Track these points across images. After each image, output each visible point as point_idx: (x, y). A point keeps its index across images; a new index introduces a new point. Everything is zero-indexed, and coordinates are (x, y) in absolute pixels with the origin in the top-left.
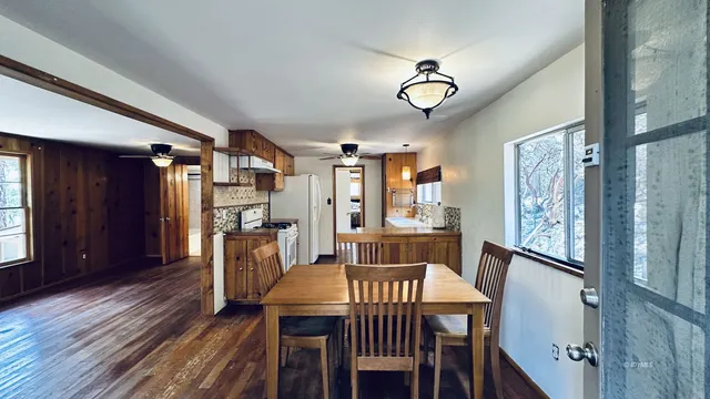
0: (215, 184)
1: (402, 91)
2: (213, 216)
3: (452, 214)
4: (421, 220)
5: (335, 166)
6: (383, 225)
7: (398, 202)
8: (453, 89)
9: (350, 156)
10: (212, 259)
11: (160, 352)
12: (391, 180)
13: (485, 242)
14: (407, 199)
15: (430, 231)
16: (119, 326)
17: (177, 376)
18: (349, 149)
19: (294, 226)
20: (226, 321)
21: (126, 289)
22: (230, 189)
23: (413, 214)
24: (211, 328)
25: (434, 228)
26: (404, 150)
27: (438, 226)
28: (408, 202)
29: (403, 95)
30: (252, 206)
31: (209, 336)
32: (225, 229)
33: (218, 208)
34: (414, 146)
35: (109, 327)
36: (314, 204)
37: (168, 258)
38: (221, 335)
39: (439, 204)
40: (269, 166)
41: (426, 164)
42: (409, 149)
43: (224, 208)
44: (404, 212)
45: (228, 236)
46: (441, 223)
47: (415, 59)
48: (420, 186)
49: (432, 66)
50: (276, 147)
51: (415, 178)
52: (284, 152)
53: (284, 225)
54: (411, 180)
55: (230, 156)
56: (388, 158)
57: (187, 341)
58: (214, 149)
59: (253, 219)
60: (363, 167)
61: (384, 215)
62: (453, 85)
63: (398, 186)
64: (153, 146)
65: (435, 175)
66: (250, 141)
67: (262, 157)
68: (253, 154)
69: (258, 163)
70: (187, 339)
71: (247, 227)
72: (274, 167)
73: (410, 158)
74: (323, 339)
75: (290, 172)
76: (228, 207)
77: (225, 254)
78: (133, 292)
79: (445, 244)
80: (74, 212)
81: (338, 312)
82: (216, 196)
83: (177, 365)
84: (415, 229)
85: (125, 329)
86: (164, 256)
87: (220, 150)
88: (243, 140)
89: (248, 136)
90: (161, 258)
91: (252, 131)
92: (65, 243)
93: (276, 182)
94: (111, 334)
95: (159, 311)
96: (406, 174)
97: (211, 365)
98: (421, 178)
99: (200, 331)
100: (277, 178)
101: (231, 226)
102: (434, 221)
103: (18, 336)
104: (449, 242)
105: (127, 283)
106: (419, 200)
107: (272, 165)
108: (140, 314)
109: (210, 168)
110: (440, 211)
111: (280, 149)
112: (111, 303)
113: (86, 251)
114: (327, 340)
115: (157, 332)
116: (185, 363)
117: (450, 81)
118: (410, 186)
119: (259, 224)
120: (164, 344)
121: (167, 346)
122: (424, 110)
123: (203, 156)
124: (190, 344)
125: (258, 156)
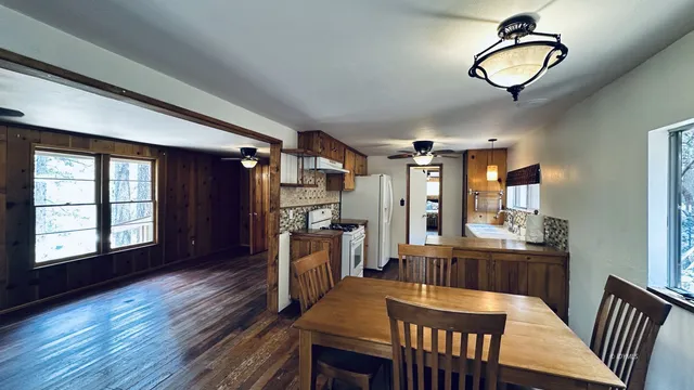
0: (282, 185)
1: (476, 65)
2: (280, 216)
3: (556, 228)
4: (510, 229)
5: (409, 166)
6: (463, 235)
7: (482, 205)
8: (559, 53)
9: (424, 154)
10: (277, 257)
11: (224, 344)
12: (474, 180)
13: (611, 278)
14: (493, 203)
15: (522, 247)
16: (201, 310)
17: (230, 376)
18: (422, 147)
19: (362, 228)
20: (287, 321)
21: (218, 274)
22: (298, 189)
23: (501, 220)
24: (272, 326)
25: (528, 243)
26: (489, 145)
27: (533, 240)
28: (495, 206)
29: (478, 71)
30: (321, 206)
31: (268, 334)
32: (291, 229)
33: (285, 209)
34: (502, 140)
35: (195, 310)
36: (385, 205)
37: (255, 248)
38: (279, 336)
39: (536, 212)
40: (338, 167)
41: (520, 162)
42: (496, 145)
43: (291, 208)
44: (490, 217)
45: (294, 236)
46: (538, 237)
47: (495, 18)
48: (511, 189)
49: (524, 23)
50: (346, 147)
51: (504, 178)
52: (356, 152)
53: (350, 226)
54: (499, 180)
55: (299, 157)
56: (470, 156)
57: (248, 337)
58: (282, 151)
59: (320, 220)
60: (441, 165)
61: (464, 220)
62: (558, 46)
63: (482, 188)
64: (242, 149)
65: (531, 175)
66: (317, 142)
67: (330, 158)
68: (320, 155)
69: (324, 163)
70: (249, 335)
71: (314, 227)
72: (344, 167)
73: (499, 154)
74: (366, 377)
75: (363, 172)
76: (295, 208)
77: (290, 254)
78: (221, 279)
79: (544, 267)
80: (187, 206)
81: (380, 352)
82: (282, 197)
83: (234, 362)
84: (504, 241)
85: (204, 315)
86: (251, 246)
87: (288, 152)
88: (312, 141)
89: (315, 136)
90: (249, 248)
91: (319, 132)
92: (180, 231)
93: (345, 182)
94: (194, 317)
95: (237, 300)
96: (492, 174)
97: (263, 369)
98: (513, 179)
99: (262, 328)
100: (347, 178)
101: (299, 226)
102: (528, 232)
103: (135, 307)
104: (548, 264)
105: (220, 269)
106: (509, 205)
107: (341, 165)
108: (220, 300)
109: (278, 169)
110: (537, 222)
111: (351, 149)
112: (204, 286)
113: (195, 237)
114: (371, 381)
115: (228, 322)
116: (241, 362)
117: (554, 40)
118: (498, 187)
119: (327, 224)
120: (230, 336)
121: (232, 339)
122: (509, 89)
123: (272, 158)
124: (251, 340)
125: (326, 157)
